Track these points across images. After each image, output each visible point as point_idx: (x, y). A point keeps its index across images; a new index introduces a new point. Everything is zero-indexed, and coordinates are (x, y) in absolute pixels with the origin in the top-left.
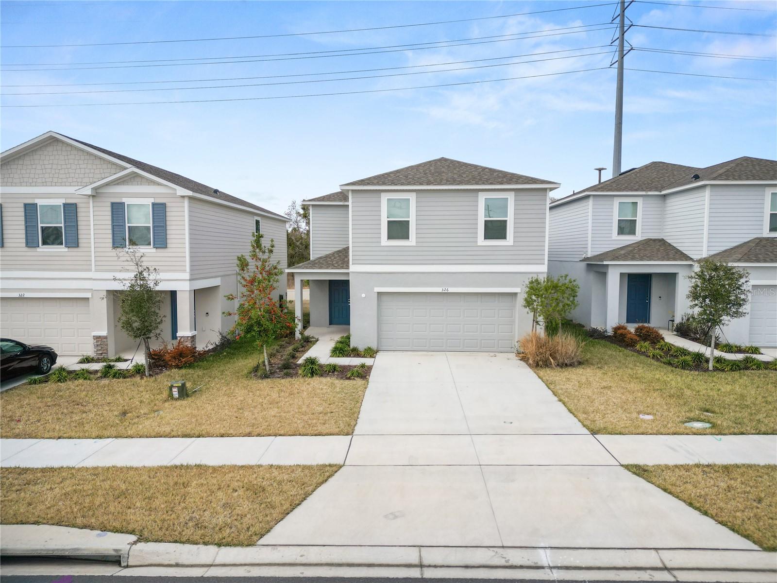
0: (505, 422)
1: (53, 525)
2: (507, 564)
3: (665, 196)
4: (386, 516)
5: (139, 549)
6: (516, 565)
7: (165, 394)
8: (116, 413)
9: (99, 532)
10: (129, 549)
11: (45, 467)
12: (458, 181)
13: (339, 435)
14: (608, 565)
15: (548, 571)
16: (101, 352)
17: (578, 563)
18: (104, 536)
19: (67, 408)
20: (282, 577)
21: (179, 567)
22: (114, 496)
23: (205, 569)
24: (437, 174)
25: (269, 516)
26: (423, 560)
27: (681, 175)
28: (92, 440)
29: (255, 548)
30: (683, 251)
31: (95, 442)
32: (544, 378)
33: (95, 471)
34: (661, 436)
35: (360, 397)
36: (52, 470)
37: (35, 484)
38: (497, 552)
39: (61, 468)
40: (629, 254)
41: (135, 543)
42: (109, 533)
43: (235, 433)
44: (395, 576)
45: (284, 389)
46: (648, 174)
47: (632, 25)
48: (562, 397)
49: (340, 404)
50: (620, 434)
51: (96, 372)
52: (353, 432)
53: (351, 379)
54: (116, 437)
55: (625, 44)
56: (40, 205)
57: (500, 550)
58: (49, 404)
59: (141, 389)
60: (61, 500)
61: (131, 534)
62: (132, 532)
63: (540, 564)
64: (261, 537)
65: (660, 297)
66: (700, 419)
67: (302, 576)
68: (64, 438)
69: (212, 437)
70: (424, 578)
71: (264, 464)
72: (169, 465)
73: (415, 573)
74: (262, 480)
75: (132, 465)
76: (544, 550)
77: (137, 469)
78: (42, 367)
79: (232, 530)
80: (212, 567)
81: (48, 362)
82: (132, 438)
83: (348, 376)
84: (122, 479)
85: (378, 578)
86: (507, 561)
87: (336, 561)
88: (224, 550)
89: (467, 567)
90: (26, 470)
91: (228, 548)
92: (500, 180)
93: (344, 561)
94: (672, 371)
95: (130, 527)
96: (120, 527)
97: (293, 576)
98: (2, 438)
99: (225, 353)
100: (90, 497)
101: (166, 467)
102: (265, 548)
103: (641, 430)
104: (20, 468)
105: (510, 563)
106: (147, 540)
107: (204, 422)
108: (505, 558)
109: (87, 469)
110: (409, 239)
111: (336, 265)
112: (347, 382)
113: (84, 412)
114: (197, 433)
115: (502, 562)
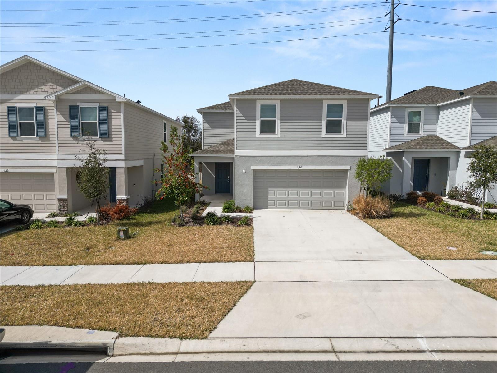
0: (357, 253)
1: (52, 326)
2: (397, 350)
3: (439, 107)
4: (297, 316)
5: (121, 342)
6: (405, 350)
7: (114, 237)
8: (82, 249)
9: (88, 330)
10: (113, 343)
11: (38, 285)
12: (309, 93)
13: (245, 262)
14: (471, 349)
15: (429, 354)
16: (63, 210)
17: (448, 348)
18: (93, 333)
19: (46, 246)
20: (234, 362)
21: (153, 355)
22: (94, 304)
23: (174, 356)
24: (293, 89)
25: (212, 317)
26: (335, 347)
27: (447, 94)
28: (68, 266)
29: (208, 340)
30: (452, 143)
31: (71, 268)
32: (372, 225)
33: (76, 287)
34: (468, 260)
35: (251, 237)
36: (43, 287)
37: (32, 297)
38: (388, 341)
39: (50, 286)
40: (417, 145)
41: (117, 338)
42: (96, 331)
43: (170, 261)
44: (319, 360)
45: (197, 232)
46: (426, 93)
47: (399, 4)
48: (390, 236)
49: (239, 242)
50: (441, 259)
51: (62, 222)
52: (254, 260)
53: (241, 226)
54: (85, 264)
55: (395, 16)
56: (18, 108)
57: (389, 340)
58: (32, 243)
59: (96, 233)
60: (54, 308)
61: (113, 331)
62: (114, 330)
63: (421, 349)
64: (210, 333)
65: (435, 174)
66: (489, 249)
67: (249, 360)
68: (47, 265)
69: (154, 264)
70: (341, 361)
71: (198, 281)
72: (129, 282)
73: (332, 357)
74: (200, 292)
75: (102, 283)
76: (421, 339)
77: (106, 285)
78: (24, 219)
79: (188, 328)
80: (178, 355)
81: (27, 216)
82: (97, 265)
83: (239, 224)
84: (98, 293)
85: (306, 361)
86: (397, 348)
87: (270, 349)
88: (185, 342)
89: (368, 352)
90: (24, 287)
91: (188, 340)
92: (337, 92)
93: (276, 349)
94: (456, 220)
95: (112, 326)
96: (104, 326)
97: (242, 360)
98: (2, 265)
99: (149, 211)
100: (77, 305)
101: (127, 284)
102: (215, 340)
103: (454, 257)
104: (20, 286)
105: (399, 349)
106: (126, 336)
107: (146, 254)
108: (395, 345)
109: (70, 286)
110: (275, 132)
111: (222, 152)
112: (239, 228)
113: (59, 248)
114: (144, 261)
115: (393, 348)
